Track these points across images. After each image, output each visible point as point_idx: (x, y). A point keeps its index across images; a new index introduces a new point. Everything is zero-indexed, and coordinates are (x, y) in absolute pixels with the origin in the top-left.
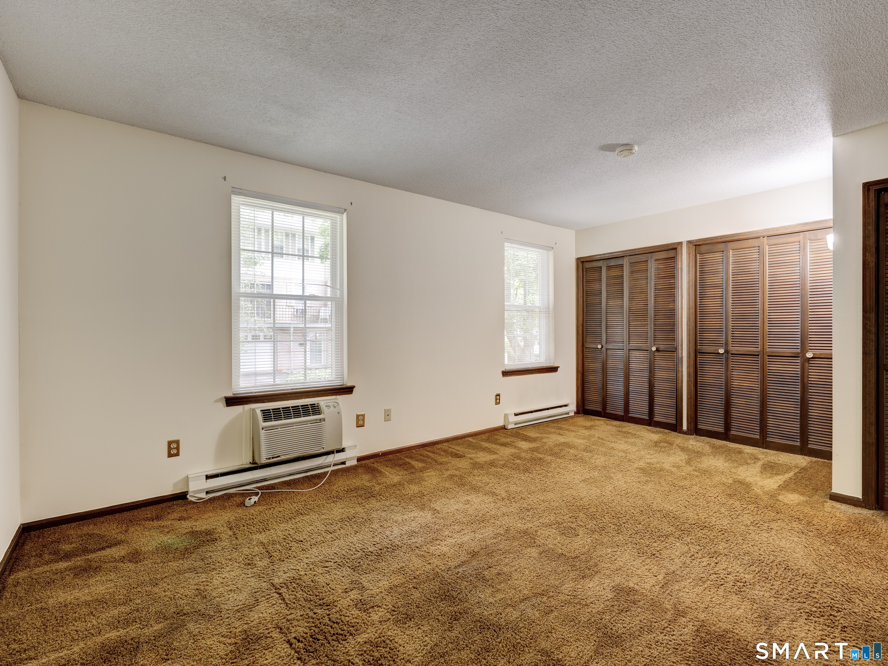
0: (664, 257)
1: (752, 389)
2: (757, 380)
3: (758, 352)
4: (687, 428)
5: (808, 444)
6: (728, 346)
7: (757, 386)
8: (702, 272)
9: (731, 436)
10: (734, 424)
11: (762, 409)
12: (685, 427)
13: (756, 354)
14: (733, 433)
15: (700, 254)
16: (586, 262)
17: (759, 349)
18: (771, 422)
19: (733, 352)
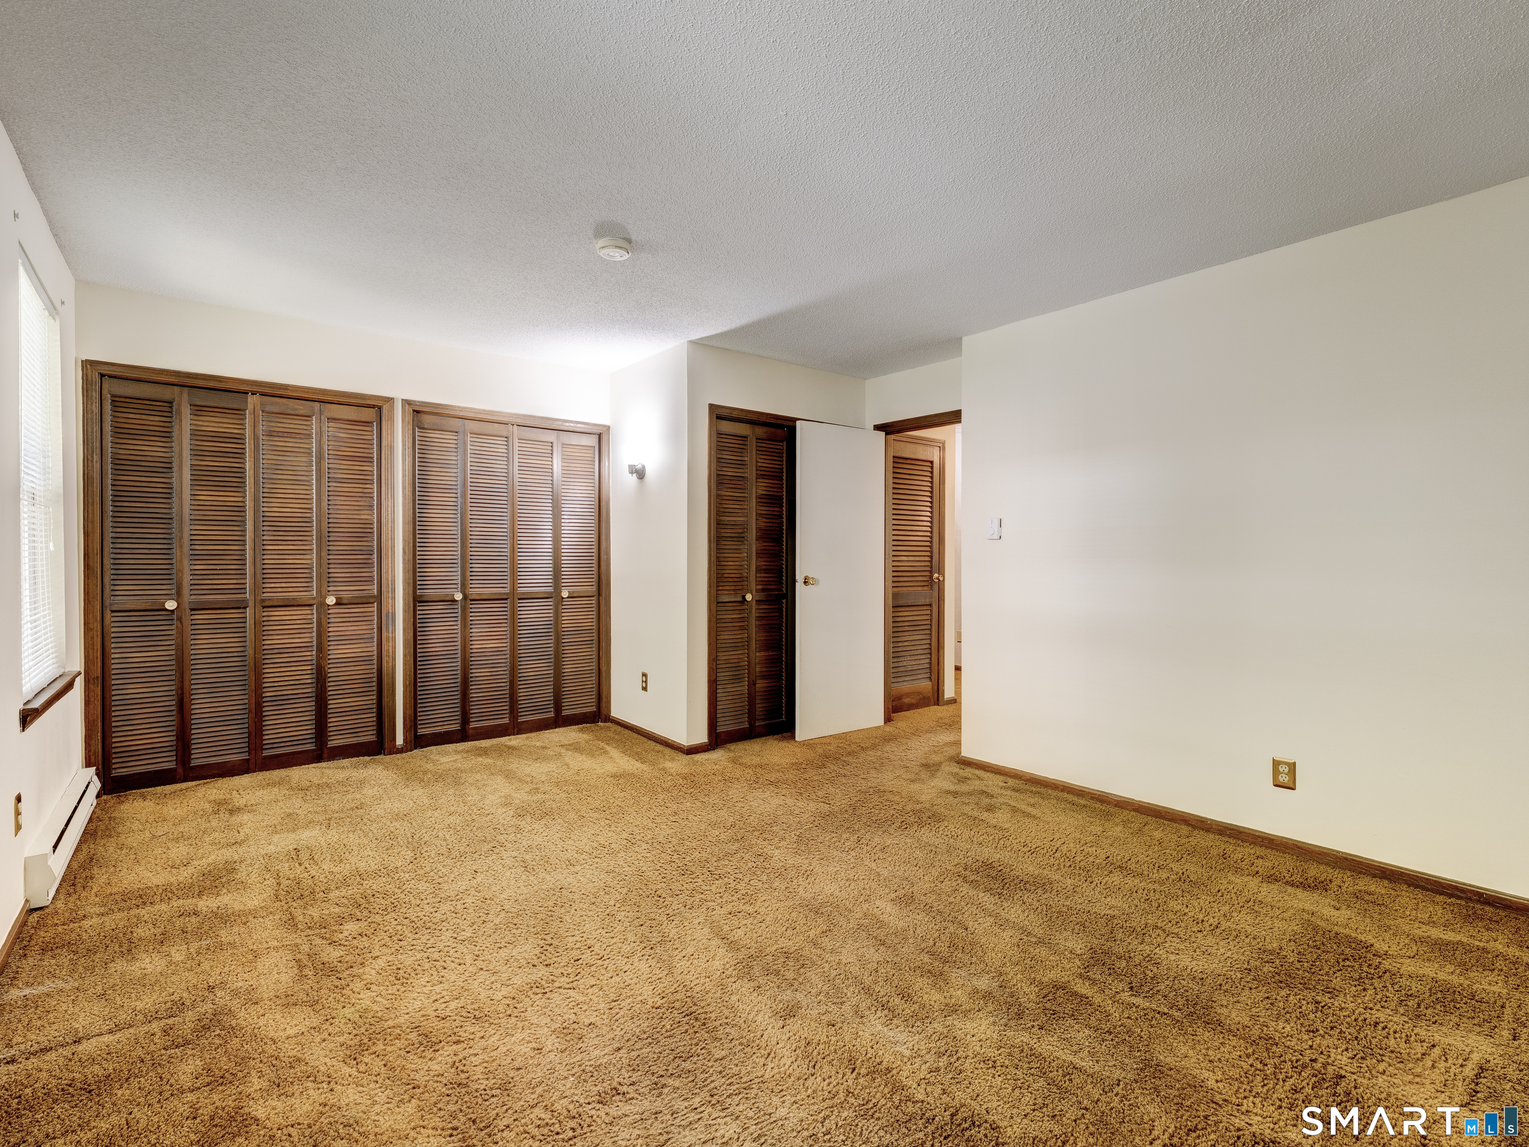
0: (350, 418)
1: (499, 651)
2: (504, 637)
3: (507, 594)
4: (405, 740)
5: (561, 710)
6: (465, 589)
7: (506, 645)
8: (423, 460)
9: (471, 732)
10: (474, 710)
11: (512, 678)
12: (400, 741)
13: (505, 597)
14: (472, 725)
15: (419, 428)
16: (110, 377)
17: (507, 591)
18: (522, 693)
19: (473, 597)
